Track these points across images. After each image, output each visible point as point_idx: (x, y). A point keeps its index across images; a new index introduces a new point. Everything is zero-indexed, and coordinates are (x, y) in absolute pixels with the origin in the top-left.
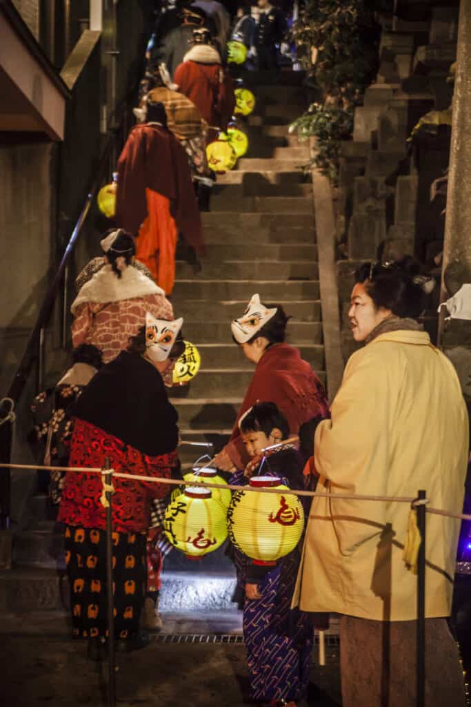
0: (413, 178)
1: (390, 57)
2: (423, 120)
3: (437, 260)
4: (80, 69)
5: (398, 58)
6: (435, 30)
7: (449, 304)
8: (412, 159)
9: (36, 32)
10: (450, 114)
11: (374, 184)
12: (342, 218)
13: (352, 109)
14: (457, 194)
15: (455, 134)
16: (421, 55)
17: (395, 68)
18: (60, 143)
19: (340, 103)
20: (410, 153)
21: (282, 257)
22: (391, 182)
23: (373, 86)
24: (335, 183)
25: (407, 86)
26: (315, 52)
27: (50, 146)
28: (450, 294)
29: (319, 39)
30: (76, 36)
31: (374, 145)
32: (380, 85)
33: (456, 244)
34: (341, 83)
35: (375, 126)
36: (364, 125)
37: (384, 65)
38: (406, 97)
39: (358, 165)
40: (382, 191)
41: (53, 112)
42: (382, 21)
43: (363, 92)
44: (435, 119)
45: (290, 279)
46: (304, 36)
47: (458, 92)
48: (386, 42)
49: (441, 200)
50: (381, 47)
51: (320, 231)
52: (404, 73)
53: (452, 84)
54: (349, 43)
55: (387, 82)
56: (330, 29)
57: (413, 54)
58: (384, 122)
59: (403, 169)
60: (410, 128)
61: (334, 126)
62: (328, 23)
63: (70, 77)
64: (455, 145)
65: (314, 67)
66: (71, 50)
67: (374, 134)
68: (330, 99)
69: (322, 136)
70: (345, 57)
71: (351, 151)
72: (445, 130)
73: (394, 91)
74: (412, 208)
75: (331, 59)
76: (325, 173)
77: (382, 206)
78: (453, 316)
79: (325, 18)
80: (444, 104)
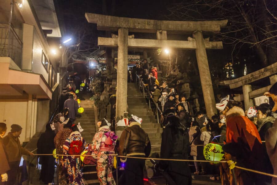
0: (110, 105)
1: (106, 87)
2: (112, 96)
3: (114, 118)
4: (55, 89)
5: (107, 88)
6: (113, 83)
7: (117, 124)
8: (110, 103)
9: (48, 82)
10: (116, 95)
11: (104, 107)
12: (99, 113)
13: (100, 96)
14: (118, 106)
15: (117, 97)
16: (111, 86)
17: (107, 89)
18: (51, 100)
19: (98, 95)
20: (109, 102)
21: (89, 119)
22: (107, 106)
23: (103, 92)
24: (98, 107)
25: (109, 92)
26: (94, 87)
27: (49, 101)
28: (117, 122)
29: (94, 85)
30: (55, 84)
31: (104, 101)
32: (104, 92)
33: (118, 114)
34: (98, 92)
35: (104, 98)
36: (102, 98)
37: (105, 89)
38: (108, 93)
39: (101, 104)
40: (105, 108)
41: (50, 95)
42: (104, 83)
43: (101, 93)
44: (114, 95)
45: (91, 122)
46: (92, 85)
47: (117, 91)
48: (105, 85)
49: (115, 108)
50: (104, 86)
51: (95, 115)
52: (108, 90)
53: (116, 91)
54: (99, 86)
55: (105, 91)
56: (96, 84)
57: (110, 86)
58: (105, 97)
59: (109, 104)
60: (109, 97)
61: (97, 99)
62: (96, 83)
63: (53, 90)
64: (117, 99)
65: (94, 90)
66: (54, 85)
67: (103, 99)
68: (96, 95)
69: (95, 100)
70: (98, 88)
71: (100, 102)
72: (115, 97)
73: (107, 93)
74: (110, 110)
75: (97, 88)
76: (96, 106)
77: (105, 110)
78: (118, 125)
79: (96, 82)
80: (115, 93)
